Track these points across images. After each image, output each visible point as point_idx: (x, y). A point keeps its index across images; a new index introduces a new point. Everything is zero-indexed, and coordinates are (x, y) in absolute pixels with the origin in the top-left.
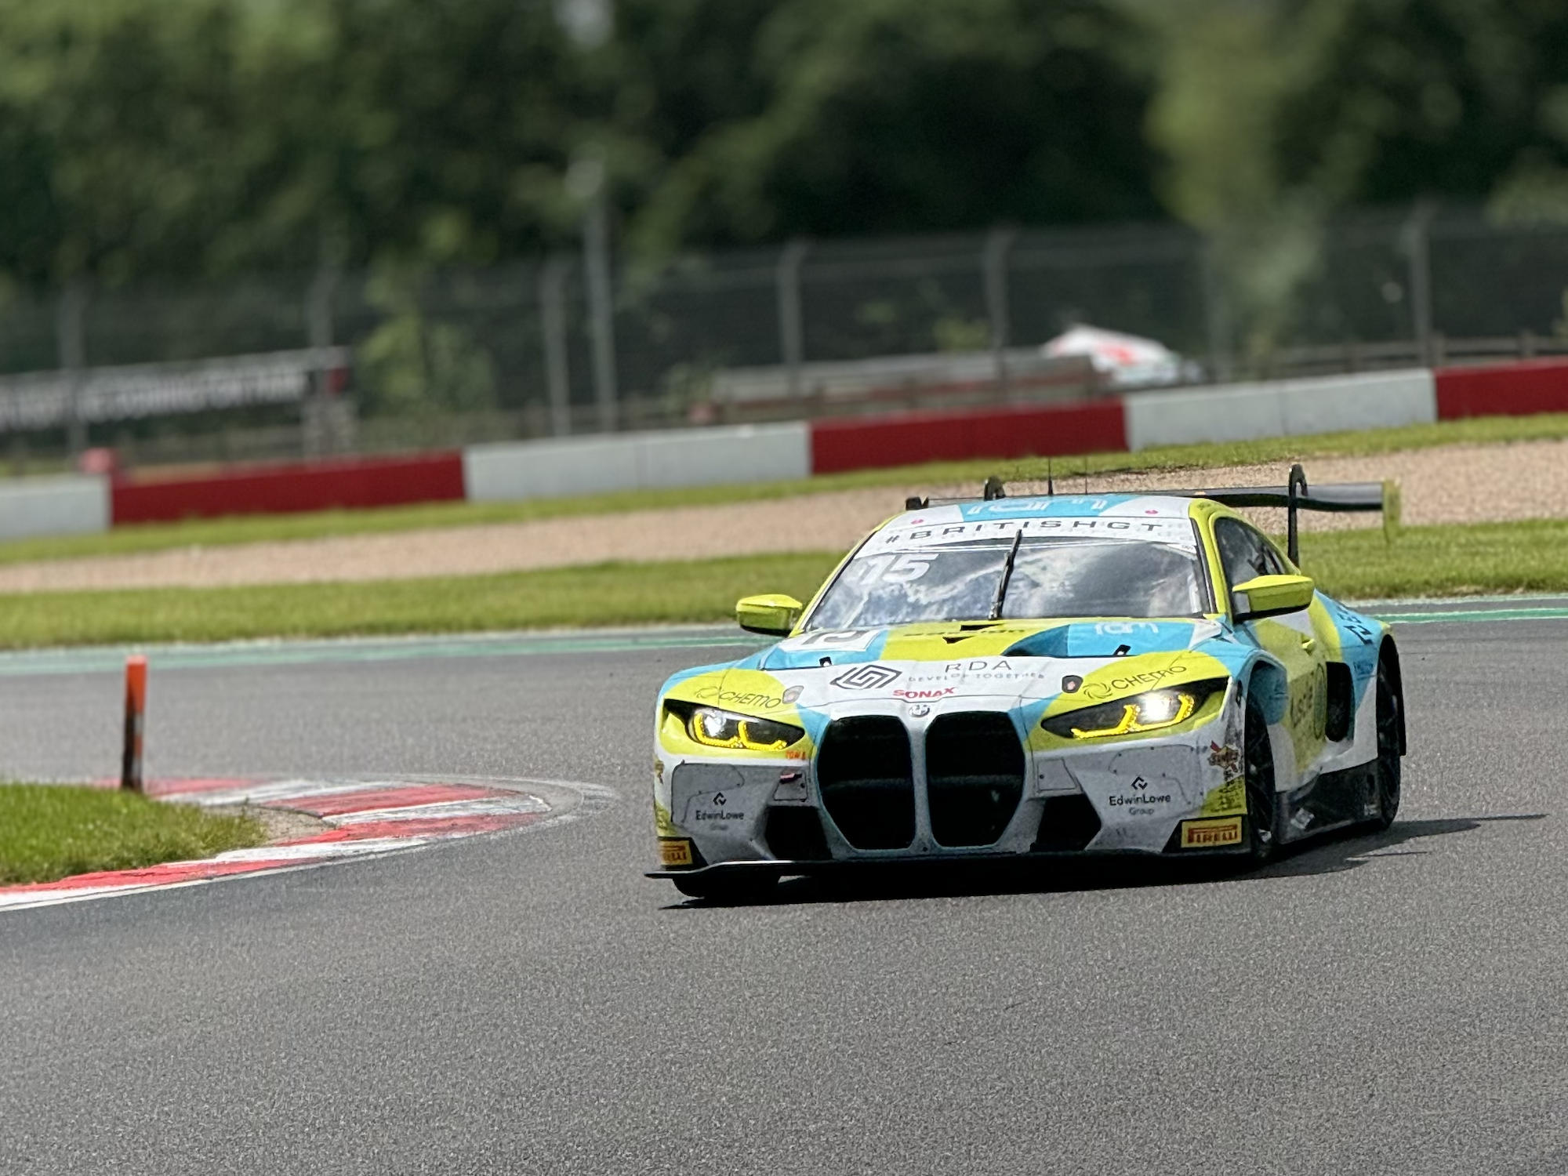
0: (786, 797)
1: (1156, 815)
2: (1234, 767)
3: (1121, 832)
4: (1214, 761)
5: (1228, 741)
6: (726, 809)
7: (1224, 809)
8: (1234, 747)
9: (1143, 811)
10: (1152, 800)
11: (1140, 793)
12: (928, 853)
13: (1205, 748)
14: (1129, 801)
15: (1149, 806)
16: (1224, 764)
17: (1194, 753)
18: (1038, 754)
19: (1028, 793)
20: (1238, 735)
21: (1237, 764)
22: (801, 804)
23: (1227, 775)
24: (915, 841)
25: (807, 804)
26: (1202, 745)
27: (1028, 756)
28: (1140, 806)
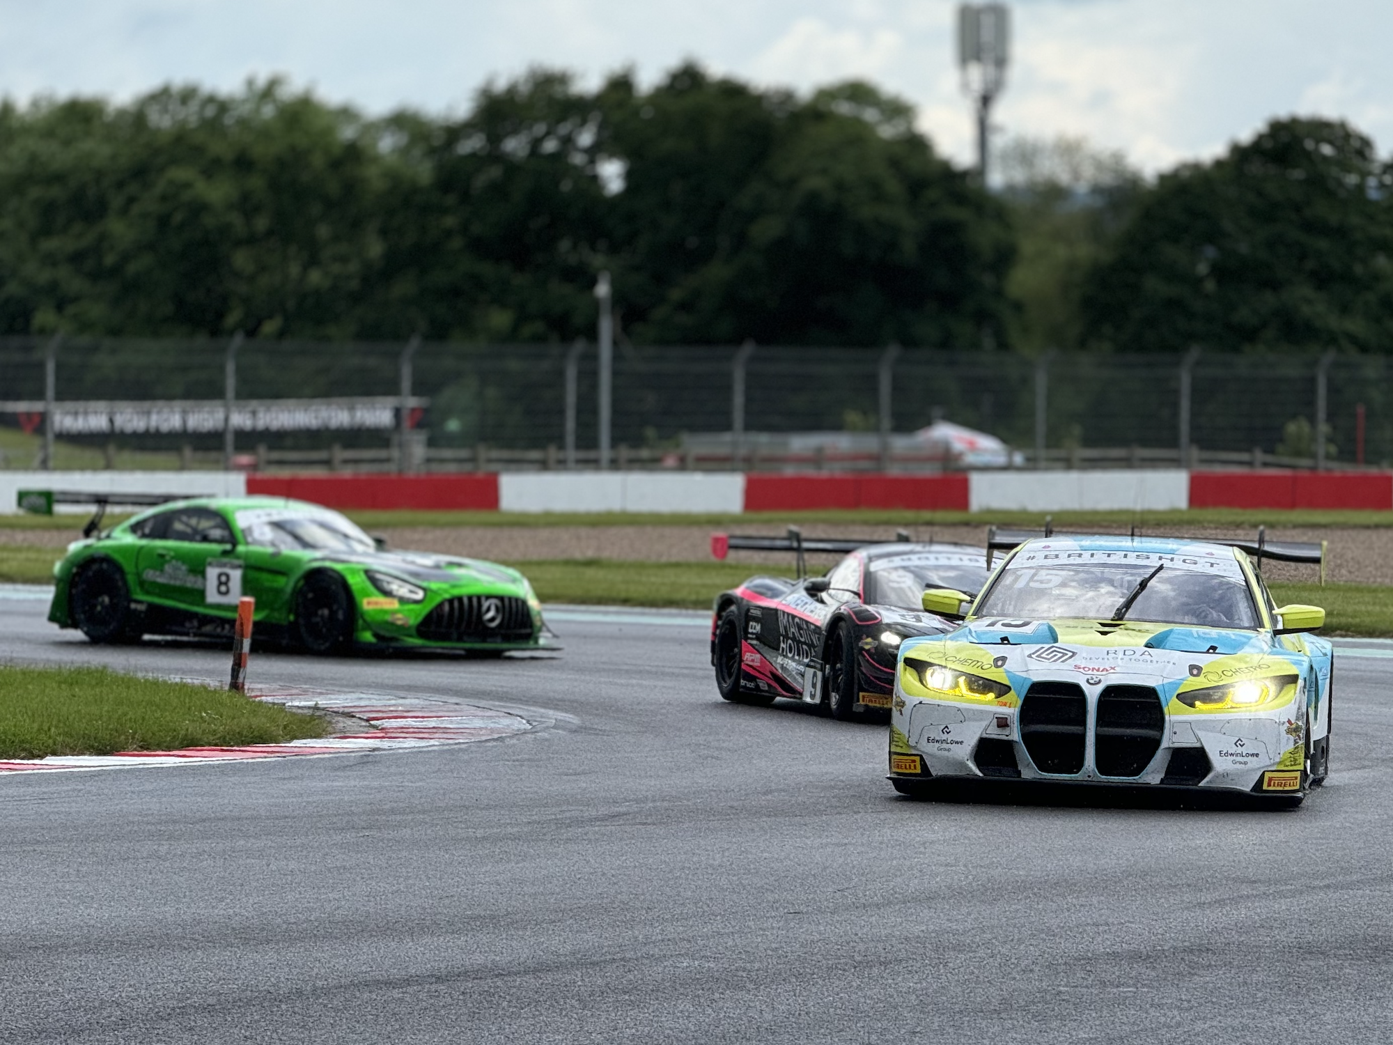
0: (994, 733)
1: (1249, 766)
2: (1299, 736)
3: (1225, 775)
4: (1289, 731)
5: (1297, 719)
6: (950, 737)
7: (1291, 765)
8: (1300, 723)
9: (1241, 763)
10: (1248, 755)
11: (1240, 750)
12: (1090, 779)
13: (1284, 723)
14: (1232, 755)
15: (1245, 759)
16: (1294, 734)
17: (1277, 725)
18: (1174, 718)
19: (1165, 744)
20: (1302, 715)
21: (1301, 735)
22: (1006, 738)
23: (1296, 742)
24: (1084, 769)
25: (1010, 738)
26: (1282, 721)
27: (1167, 718)
28: (1240, 759)
